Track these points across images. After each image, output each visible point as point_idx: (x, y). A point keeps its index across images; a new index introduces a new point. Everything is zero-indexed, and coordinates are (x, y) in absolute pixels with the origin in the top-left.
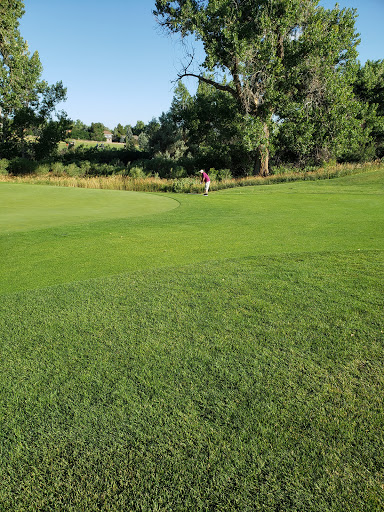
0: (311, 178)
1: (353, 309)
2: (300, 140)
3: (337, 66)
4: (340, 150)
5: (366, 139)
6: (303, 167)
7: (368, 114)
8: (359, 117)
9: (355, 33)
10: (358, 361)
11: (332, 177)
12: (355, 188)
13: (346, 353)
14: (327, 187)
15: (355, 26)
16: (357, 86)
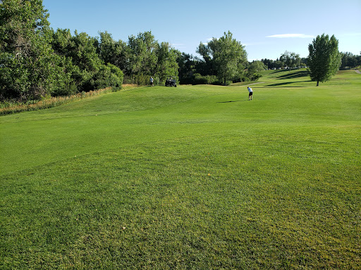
0: (34, 109)
1: (75, 201)
2: (18, 81)
3: (36, 30)
4: (53, 88)
5: (69, 80)
6: (24, 101)
7: (66, 64)
8: (61, 65)
9: (44, 9)
10: (83, 237)
11: (50, 107)
12: (68, 113)
13: (74, 234)
14: (48, 115)
15: (43, 4)
16: (55, 44)
